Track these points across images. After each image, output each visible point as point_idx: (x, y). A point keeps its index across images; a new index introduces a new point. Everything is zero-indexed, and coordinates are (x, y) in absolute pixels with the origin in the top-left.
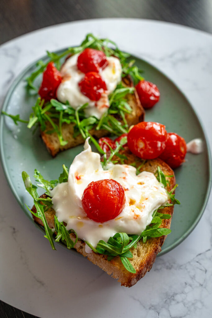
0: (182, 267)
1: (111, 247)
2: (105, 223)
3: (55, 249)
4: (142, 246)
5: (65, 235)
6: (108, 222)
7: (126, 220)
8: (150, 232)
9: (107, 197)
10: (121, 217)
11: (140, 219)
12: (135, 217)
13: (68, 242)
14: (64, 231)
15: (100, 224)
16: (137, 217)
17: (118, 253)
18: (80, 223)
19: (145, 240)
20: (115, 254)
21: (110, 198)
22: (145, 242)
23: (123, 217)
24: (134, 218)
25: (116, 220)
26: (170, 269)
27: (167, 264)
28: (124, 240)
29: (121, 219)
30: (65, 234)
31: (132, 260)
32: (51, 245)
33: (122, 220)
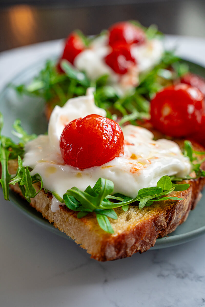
0: (201, 279)
1: (86, 196)
2: (86, 171)
3: (8, 200)
4: (136, 211)
5: (27, 180)
6: (91, 170)
7: (118, 171)
8: (151, 191)
9: (94, 129)
10: (111, 166)
11: (139, 174)
12: (133, 170)
13: (27, 190)
14: (26, 175)
15: (78, 171)
16: (135, 171)
17: (94, 205)
18: (52, 169)
19: (142, 205)
20: (90, 209)
21: (98, 131)
22: (142, 207)
23: (114, 166)
24: (131, 171)
25: (103, 168)
26: (183, 278)
27: (180, 272)
28: (105, 186)
29: (110, 168)
30: (26, 178)
31: (114, 223)
32: (4, 193)
33: (112, 170)
